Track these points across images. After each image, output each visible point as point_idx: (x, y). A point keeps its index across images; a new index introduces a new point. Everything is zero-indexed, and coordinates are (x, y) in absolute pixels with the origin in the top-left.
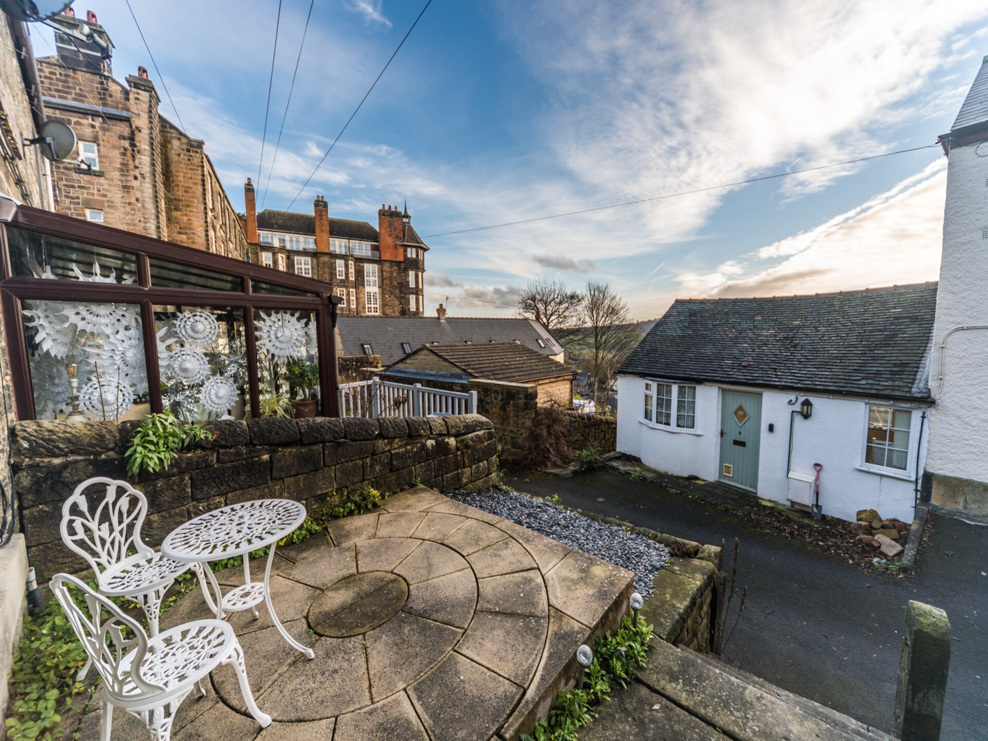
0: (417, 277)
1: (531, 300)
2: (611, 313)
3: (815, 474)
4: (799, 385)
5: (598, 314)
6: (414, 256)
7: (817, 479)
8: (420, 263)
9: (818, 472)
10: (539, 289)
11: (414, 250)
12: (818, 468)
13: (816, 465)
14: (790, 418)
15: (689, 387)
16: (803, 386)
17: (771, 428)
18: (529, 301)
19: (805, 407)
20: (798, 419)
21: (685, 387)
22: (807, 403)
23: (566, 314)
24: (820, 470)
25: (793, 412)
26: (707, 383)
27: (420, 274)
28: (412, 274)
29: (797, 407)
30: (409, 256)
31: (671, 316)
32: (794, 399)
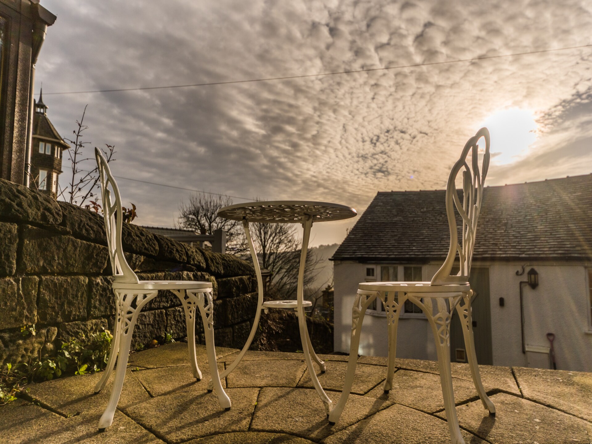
0: (49, 178)
1: (194, 214)
2: (279, 233)
3: (548, 345)
4: (523, 255)
5: (265, 233)
6: (48, 153)
7: (552, 350)
8: (56, 162)
9: (552, 342)
10: (203, 203)
11: (49, 146)
12: (551, 338)
13: (549, 335)
14: (518, 290)
15: (414, 268)
16: (527, 256)
17: (502, 302)
18: (191, 216)
19: (533, 276)
20: (527, 290)
21: (410, 268)
22: (533, 272)
23: (232, 231)
24: (553, 340)
25: (521, 283)
26: (433, 263)
27: (54, 175)
28: (43, 174)
29: (525, 278)
30: (41, 151)
31: (377, 206)
32: (520, 269)
